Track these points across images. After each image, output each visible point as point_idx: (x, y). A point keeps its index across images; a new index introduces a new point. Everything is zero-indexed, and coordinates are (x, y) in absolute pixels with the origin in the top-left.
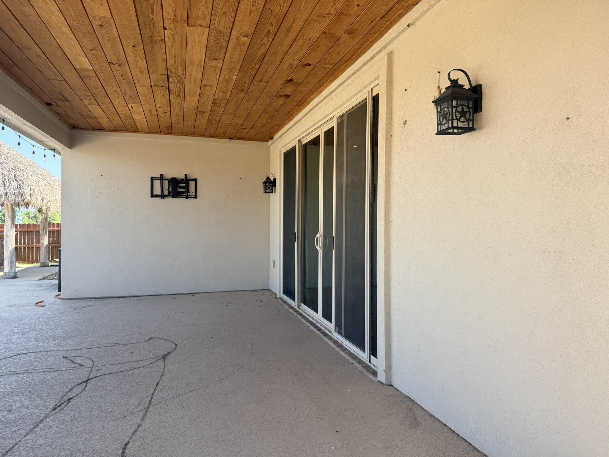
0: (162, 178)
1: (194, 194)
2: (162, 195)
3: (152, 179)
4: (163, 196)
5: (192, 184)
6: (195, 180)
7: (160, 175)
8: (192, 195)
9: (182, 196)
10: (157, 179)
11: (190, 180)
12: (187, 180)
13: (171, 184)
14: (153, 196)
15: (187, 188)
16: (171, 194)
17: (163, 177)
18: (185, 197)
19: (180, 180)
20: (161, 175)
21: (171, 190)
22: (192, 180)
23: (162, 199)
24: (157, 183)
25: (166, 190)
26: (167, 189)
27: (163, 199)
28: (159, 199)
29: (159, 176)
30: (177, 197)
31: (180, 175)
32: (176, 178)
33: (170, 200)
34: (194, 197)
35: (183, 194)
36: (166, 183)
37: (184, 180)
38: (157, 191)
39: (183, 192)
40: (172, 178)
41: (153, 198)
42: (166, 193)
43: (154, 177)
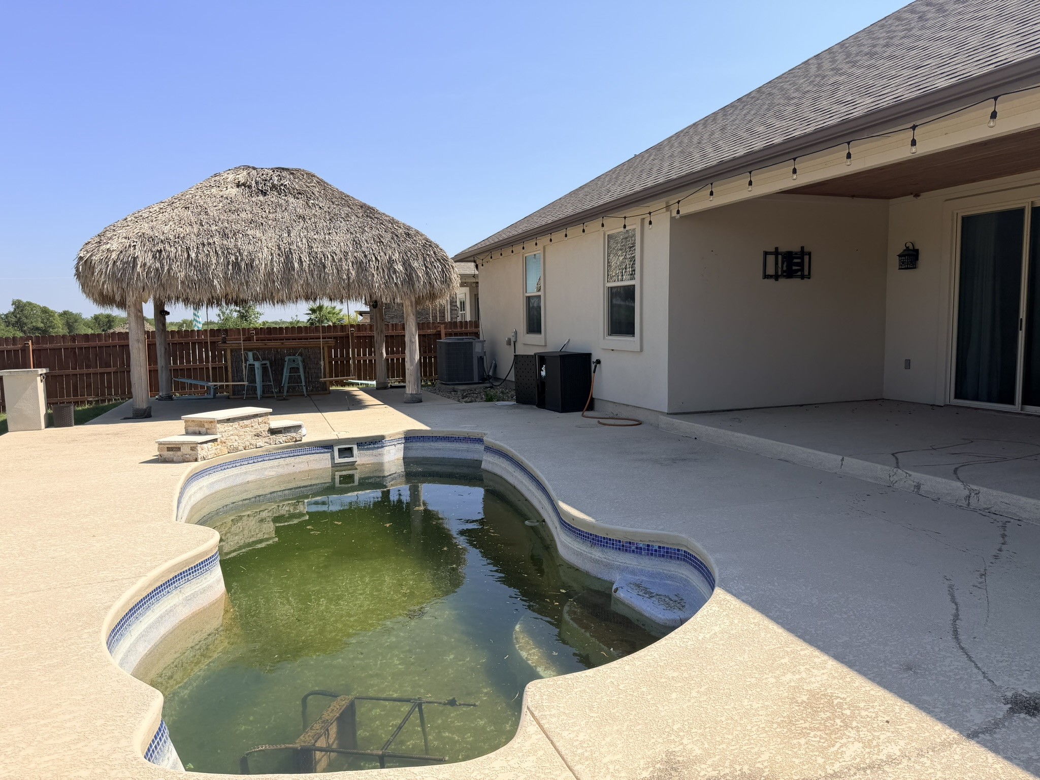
0: (776, 253)
1: (808, 273)
2: (776, 275)
3: (766, 254)
4: (776, 277)
6: (810, 254)
7: (775, 248)
8: (806, 274)
9: (797, 277)
10: (771, 253)
11: (805, 254)
12: (802, 254)
13: (785, 260)
14: (765, 276)
15: (801, 264)
16: (785, 274)
17: (779, 251)
18: (800, 277)
19: (794, 255)
20: (777, 249)
21: (785, 268)
22: (807, 254)
25: (780, 268)
26: (781, 266)
27: (776, 280)
28: (772, 281)
29: (774, 250)
30: (791, 278)
32: (791, 252)
34: (808, 276)
35: (798, 273)
37: (799, 255)
39: (798, 271)
40: (786, 252)
41: (766, 279)
42: (780, 272)
43: (768, 251)
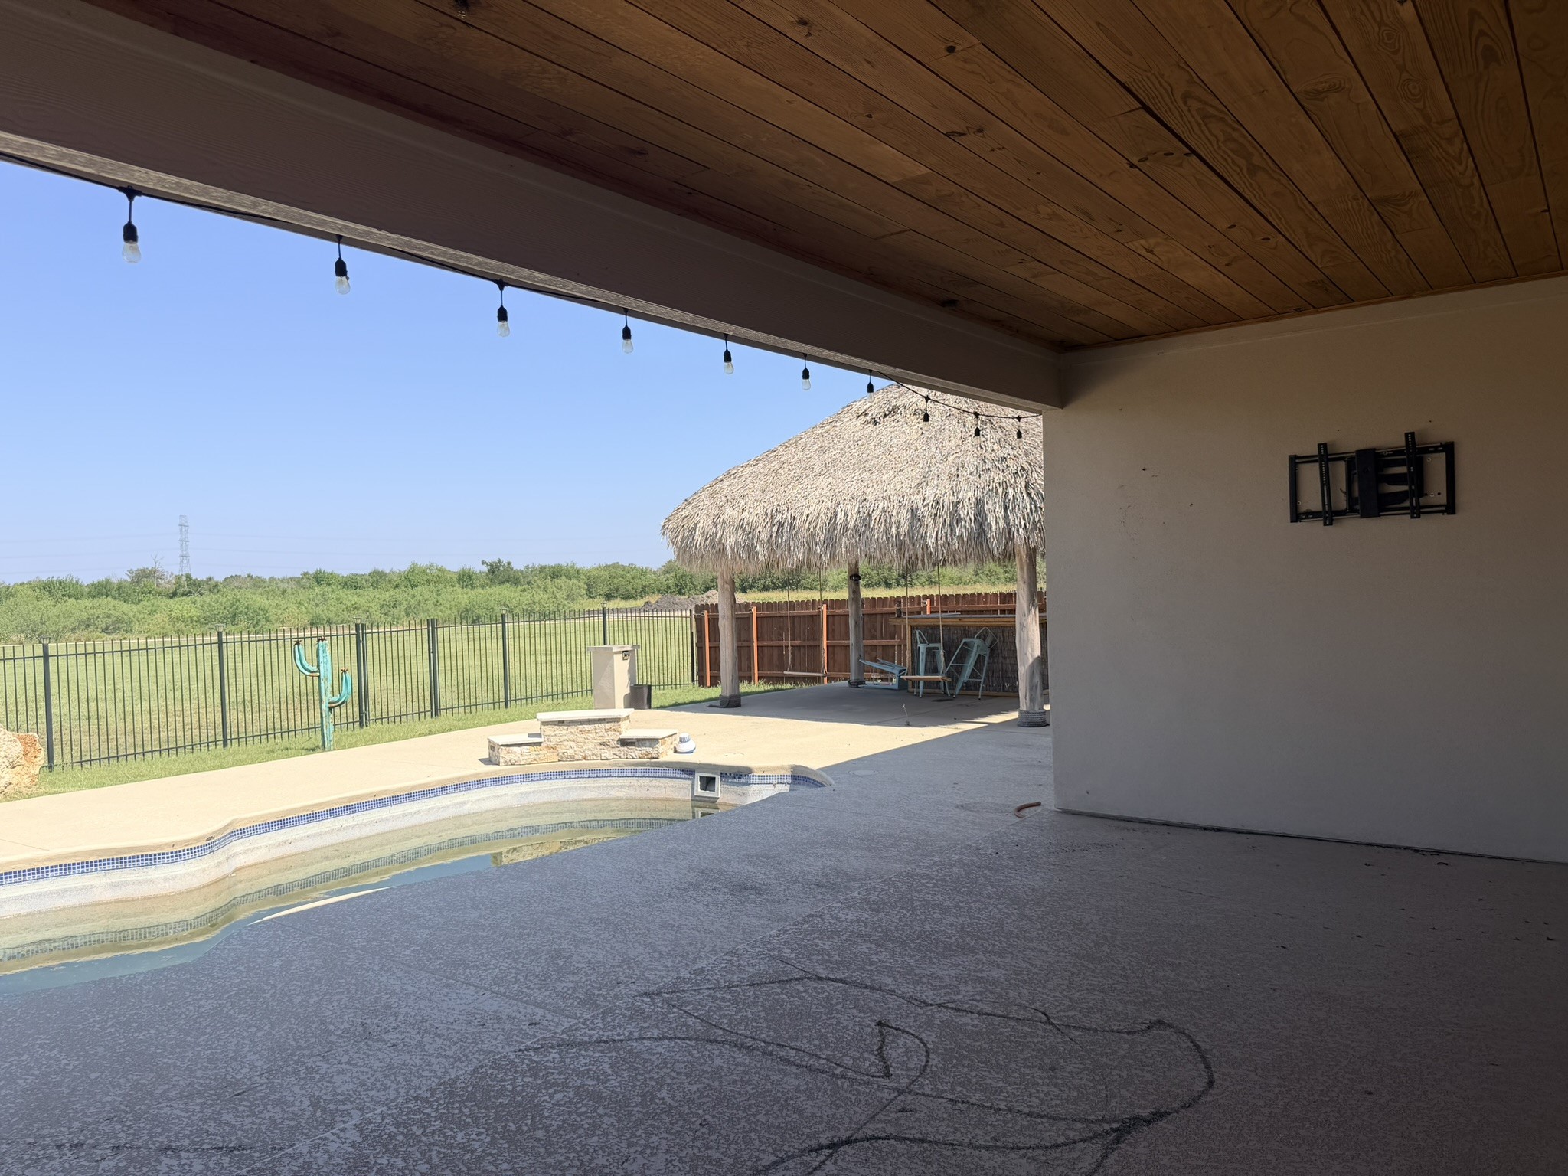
0: (1325, 456)
1: (1443, 499)
2: (1327, 513)
3: (1295, 462)
4: (1329, 515)
5: (1436, 464)
7: (1319, 445)
8: (1438, 503)
9: (1399, 511)
10: (1308, 459)
11: (1426, 450)
12: (1415, 452)
13: (1356, 471)
14: (1297, 516)
15: (1417, 480)
16: (1358, 507)
17: (1329, 452)
18: (1409, 511)
19: (1389, 455)
20: (1323, 447)
22: (1436, 450)
23: (1325, 524)
24: (1310, 475)
25: (1343, 495)
26: (1344, 489)
27: (1331, 524)
28: (1317, 526)
30: (1379, 516)
31: (1390, 438)
32: (1374, 449)
33: (1354, 528)
34: (1443, 508)
35: (1403, 501)
36: (1340, 470)
37: (1404, 454)
38: (1312, 499)
39: (1401, 497)
40: (1358, 452)
41: (1299, 523)
42: (1341, 502)
43: (1299, 454)
